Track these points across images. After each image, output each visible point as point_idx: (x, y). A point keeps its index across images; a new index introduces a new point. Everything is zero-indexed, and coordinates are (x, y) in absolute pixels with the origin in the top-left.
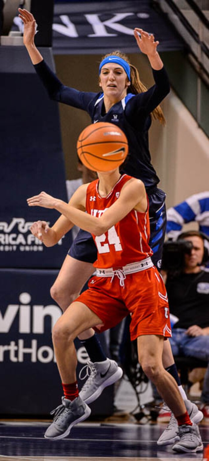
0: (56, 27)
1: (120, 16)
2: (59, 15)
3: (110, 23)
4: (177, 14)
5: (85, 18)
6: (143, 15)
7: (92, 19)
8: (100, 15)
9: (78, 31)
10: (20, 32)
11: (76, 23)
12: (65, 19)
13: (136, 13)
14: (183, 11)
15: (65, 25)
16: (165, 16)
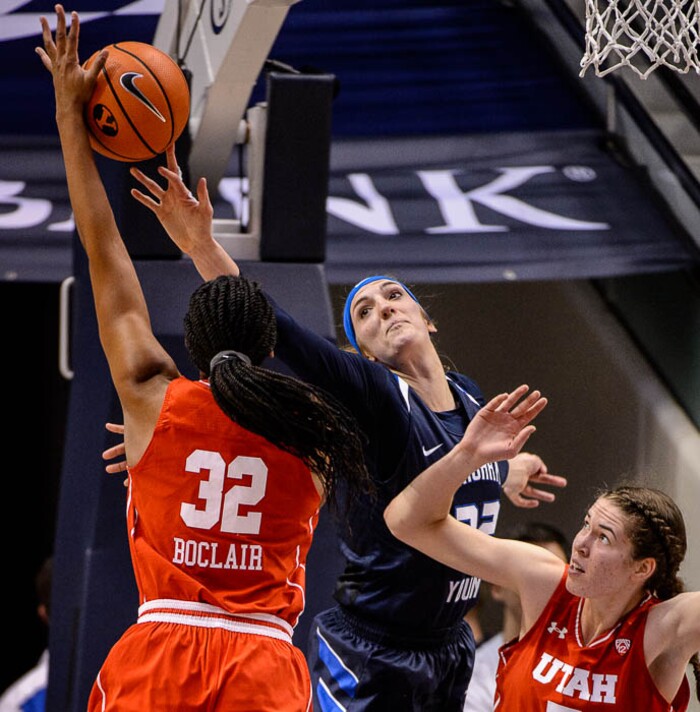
0: (337, 207)
1: (515, 176)
2: (343, 174)
3: (486, 196)
4: (672, 169)
5: (419, 181)
6: (580, 174)
7: (439, 182)
8: (457, 171)
9: (396, 217)
10: (236, 222)
11: (390, 196)
12: (362, 183)
13: (559, 167)
14: (689, 160)
15: (362, 201)
16: (641, 174)
